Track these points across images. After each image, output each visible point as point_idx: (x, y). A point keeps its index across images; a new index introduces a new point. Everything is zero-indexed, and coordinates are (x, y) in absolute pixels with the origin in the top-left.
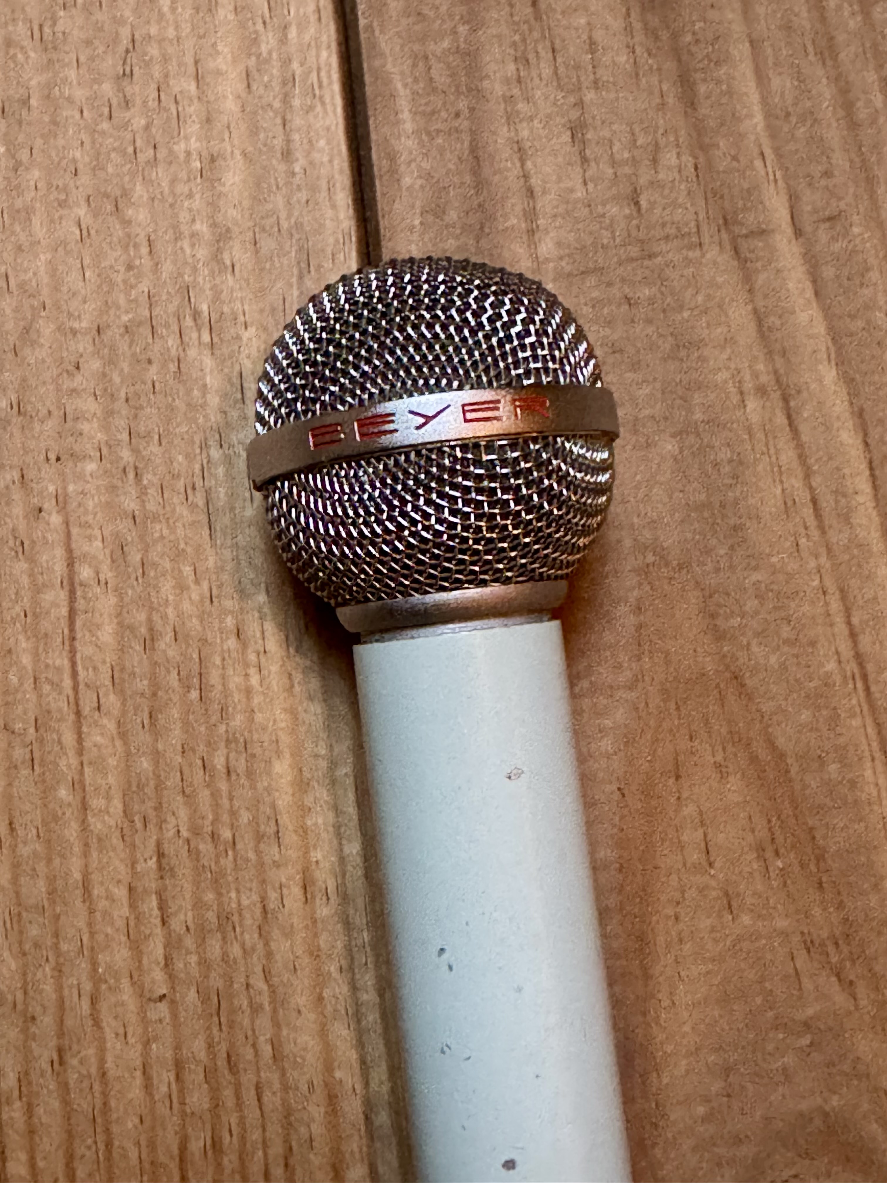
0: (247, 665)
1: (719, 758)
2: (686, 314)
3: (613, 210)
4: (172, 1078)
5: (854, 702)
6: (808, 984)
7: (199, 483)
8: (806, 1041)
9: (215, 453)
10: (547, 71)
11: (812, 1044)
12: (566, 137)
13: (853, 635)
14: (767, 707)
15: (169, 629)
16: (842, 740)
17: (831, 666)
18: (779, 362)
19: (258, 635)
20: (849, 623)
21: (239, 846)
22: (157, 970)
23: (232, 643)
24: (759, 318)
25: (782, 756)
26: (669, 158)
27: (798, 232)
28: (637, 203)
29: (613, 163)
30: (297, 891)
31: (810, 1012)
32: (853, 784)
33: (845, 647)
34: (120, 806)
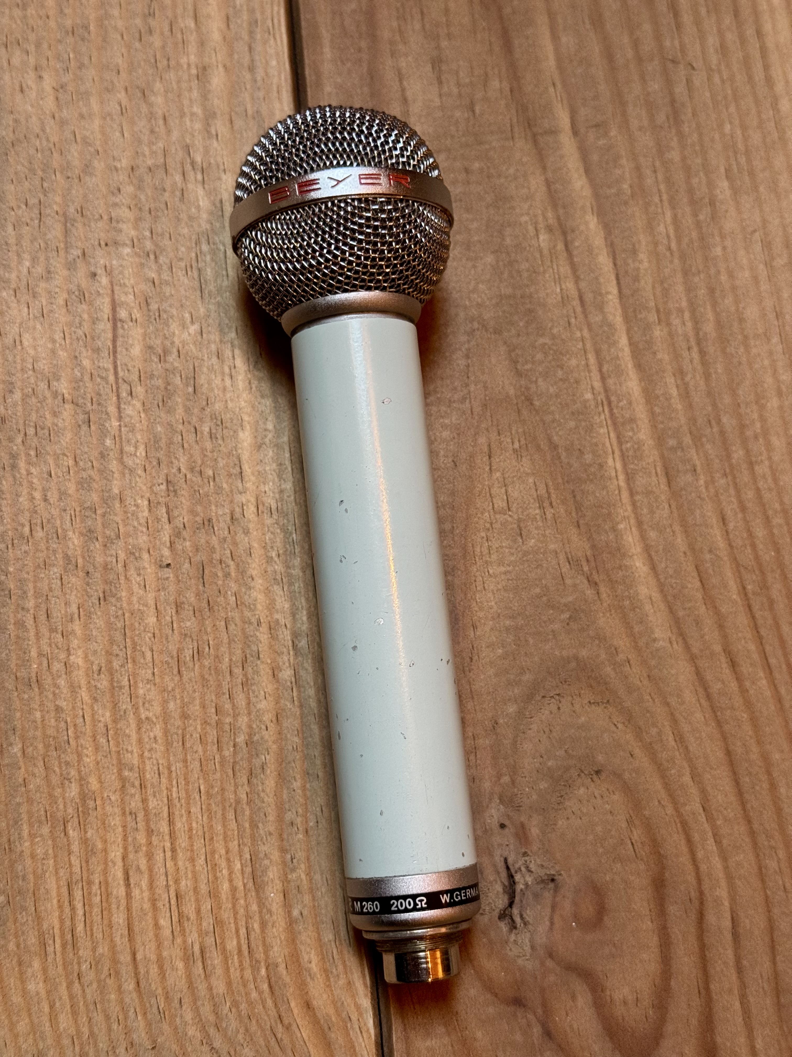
0: (223, 374)
1: (517, 445)
2: (502, 180)
3: (458, 114)
4: (174, 611)
5: (603, 417)
6: (569, 582)
7: (194, 265)
8: (567, 615)
9: (205, 247)
10: (418, 26)
11: (570, 617)
12: (429, 67)
13: (603, 379)
14: (548, 418)
15: (175, 350)
16: (594, 440)
17: (589, 396)
18: (561, 211)
19: (230, 355)
20: (600, 371)
21: (217, 479)
22: (166, 549)
23: (214, 360)
24: (548, 183)
25: (556, 447)
26: (495, 84)
27: (575, 133)
28: (473, 111)
29: (458, 84)
30: (253, 509)
31: (570, 599)
32: (601, 466)
33: (597, 385)
34: (144, 454)
